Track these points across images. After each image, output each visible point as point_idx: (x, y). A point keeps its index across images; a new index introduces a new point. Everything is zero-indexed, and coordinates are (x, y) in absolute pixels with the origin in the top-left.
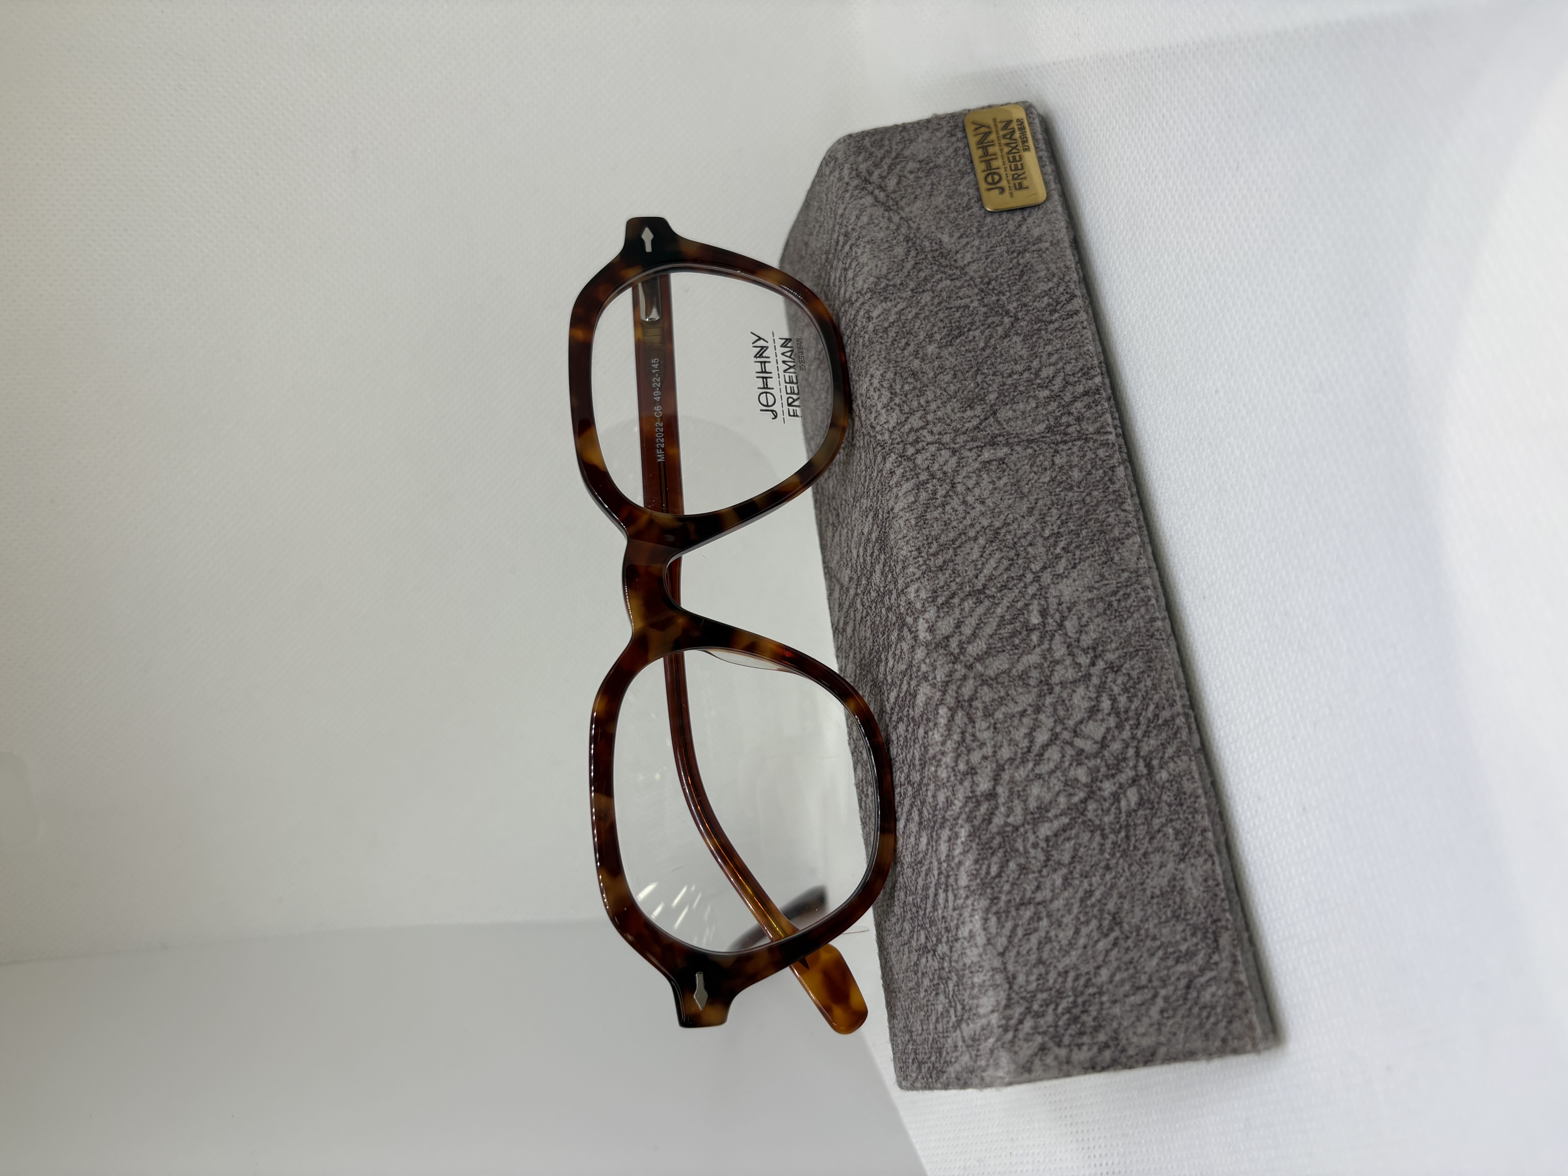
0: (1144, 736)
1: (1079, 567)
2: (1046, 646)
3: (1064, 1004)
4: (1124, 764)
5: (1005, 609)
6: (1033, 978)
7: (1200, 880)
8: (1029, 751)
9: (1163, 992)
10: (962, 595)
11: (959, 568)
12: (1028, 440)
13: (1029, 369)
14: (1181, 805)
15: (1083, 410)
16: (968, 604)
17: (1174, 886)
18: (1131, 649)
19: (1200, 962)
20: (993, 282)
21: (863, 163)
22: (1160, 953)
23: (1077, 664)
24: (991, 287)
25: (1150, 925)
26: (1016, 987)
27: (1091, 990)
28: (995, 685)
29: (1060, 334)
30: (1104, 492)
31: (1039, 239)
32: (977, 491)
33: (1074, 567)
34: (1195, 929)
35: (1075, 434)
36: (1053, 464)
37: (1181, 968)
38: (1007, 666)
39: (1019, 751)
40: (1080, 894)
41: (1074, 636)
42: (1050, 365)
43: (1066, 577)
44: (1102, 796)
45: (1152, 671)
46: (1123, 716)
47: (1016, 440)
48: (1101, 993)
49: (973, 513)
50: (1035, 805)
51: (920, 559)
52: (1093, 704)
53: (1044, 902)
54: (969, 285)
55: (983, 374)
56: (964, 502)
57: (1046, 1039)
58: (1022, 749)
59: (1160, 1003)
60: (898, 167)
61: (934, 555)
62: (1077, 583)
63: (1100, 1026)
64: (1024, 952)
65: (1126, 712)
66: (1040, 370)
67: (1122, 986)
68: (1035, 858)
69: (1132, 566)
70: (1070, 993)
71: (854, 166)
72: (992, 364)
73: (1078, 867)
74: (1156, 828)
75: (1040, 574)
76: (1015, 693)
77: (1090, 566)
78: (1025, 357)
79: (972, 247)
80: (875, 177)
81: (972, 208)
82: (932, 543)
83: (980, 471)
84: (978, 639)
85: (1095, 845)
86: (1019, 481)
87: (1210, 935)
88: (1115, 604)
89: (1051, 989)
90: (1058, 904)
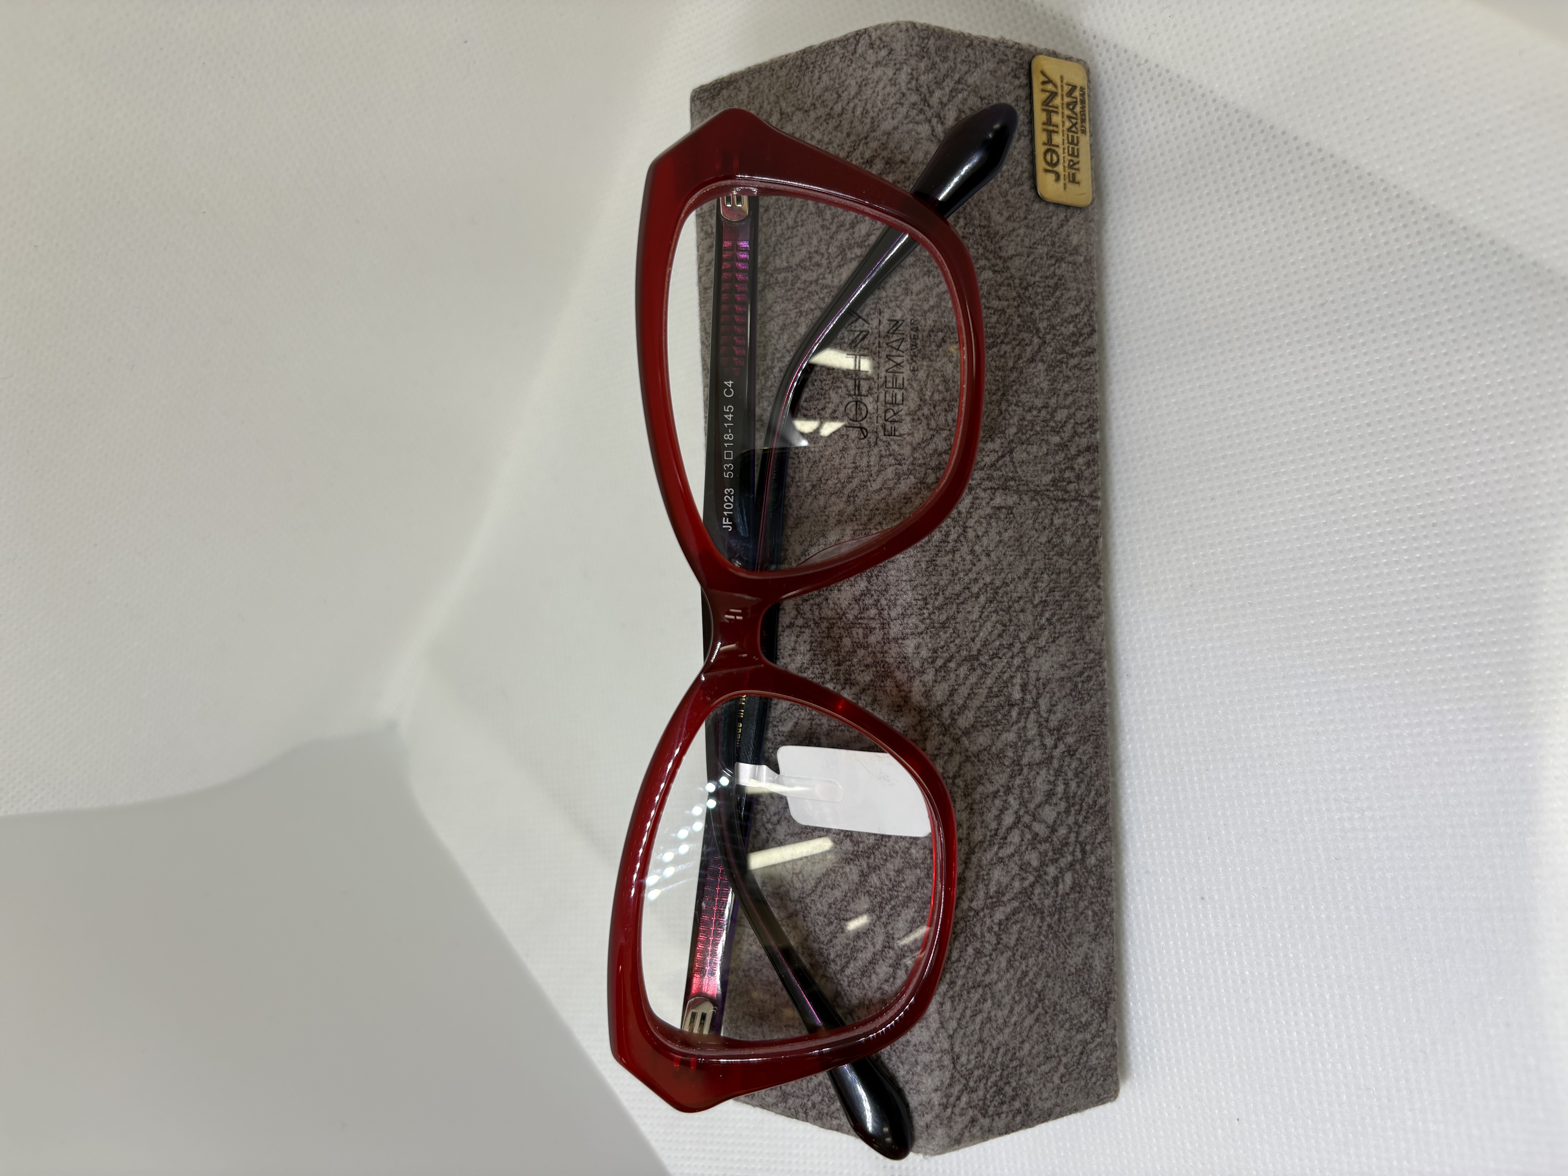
0: (1084, 822)
1: (1057, 642)
2: (1021, 724)
3: (993, 1078)
4: (1065, 849)
5: (994, 679)
6: (972, 1057)
7: (1104, 956)
8: (996, 834)
9: (1064, 1060)
10: (958, 658)
11: (960, 627)
12: (1035, 491)
13: (1046, 406)
14: (1100, 888)
15: (1084, 468)
16: (963, 671)
17: (1085, 964)
18: (1086, 734)
19: (1093, 1031)
20: (1030, 289)
21: (924, 73)
22: (1067, 1025)
23: (1044, 745)
24: (1027, 294)
25: (1064, 1000)
26: (958, 1067)
27: (1015, 1063)
28: (977, 763)
29: (1077, 373)
30: (1087, 563)
31: (1076, 251)
32: (985, 541)
33: (1054, 641)
34: (1095, 1001)
35: (1073, 494)
36: (1052, 523)
37: (1080, 1037)
38: (989, 742)
39: (989, 834)
40: (1019, 974)
41: (1045, 715)
42: (1065, 407)
43: (1046, 651)
44: (1046, 880)
45: (1097, 756)
46: (1071, 801)
47: (1026, 488)
48: (1021, 1065)
49: (980, 566)
50: (995, 889)
51: (925, 611)
52: (1051, 787)
53: (990, 984)
54: (1009, 285)
55: (1007, 401)
56: (972, 552)
57: (976, 1112)
58: (991, 831)
59: (1062, 1070)
60: (960, 96)
61: (940, 608)
62: (1054, 658)
63: (1017, 1095)
64: (968, 1033)
65: (1074, 797)
66: (1055, 411)
67: (1037, 1057)
68: (989, 942)
69: (1097, 647)
70: (999, 1068)
71: (914, 73)
72: (1016, 392)
73: (1021, 949)
74: (1080, 910)
75: (1026, 644)
76: (992, 772)
77: (1066, 642)
78: (1045, 391)
79: (1018, 235)
80: (934, 100)
81: (1022, 184)
82: (938, 594)
83: (991, 518)
84: (967, 711)
85: (1036, 928)
86: (1021, 537)
87: (1103, 1007)
88: (1080, 685)
89: (984, 1066)
90: (1001, 986)
